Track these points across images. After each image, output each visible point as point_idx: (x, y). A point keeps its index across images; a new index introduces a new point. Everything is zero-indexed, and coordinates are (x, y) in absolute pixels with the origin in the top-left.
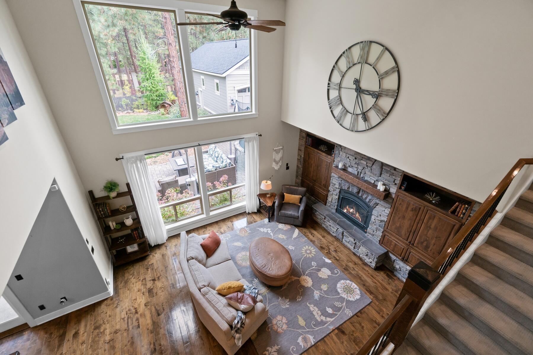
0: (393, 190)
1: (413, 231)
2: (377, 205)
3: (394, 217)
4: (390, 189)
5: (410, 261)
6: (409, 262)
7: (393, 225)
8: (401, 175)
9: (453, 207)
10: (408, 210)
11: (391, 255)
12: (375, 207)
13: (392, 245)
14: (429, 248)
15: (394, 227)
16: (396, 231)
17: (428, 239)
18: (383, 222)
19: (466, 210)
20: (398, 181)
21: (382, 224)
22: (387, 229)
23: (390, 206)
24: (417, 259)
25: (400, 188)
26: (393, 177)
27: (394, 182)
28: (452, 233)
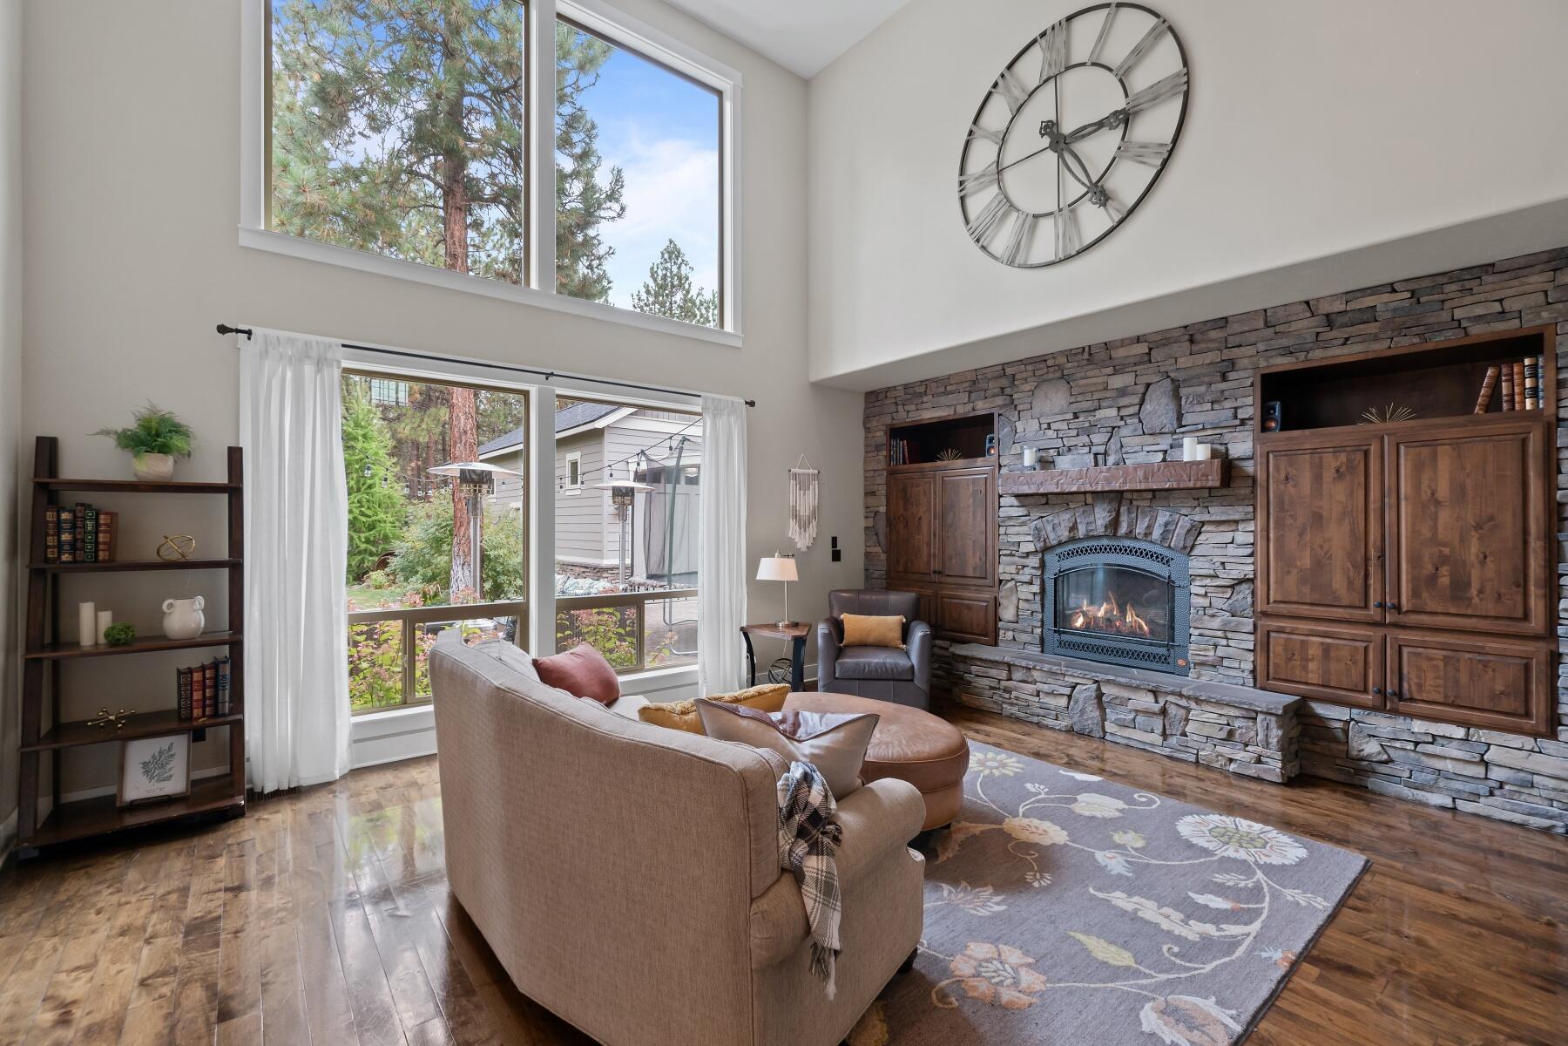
0: (1241, 446)
1: (1373, 553)
2: (1200, 533)
3: (1280, 539)
4: (1227, 450)
5: (1414, 688)
6: (1412, 700)
7: (1289, 572)
8: (1252, 385)
9: (1483, 392)
10: (1324, 485)
11: (1321, 709)
12: (1192, 548)
13: (1312, 660)
14: (1468, 585)
15: (1292, 579)
16: (1306, 589)
17: (1446, 551)
18: (1244, 586)
19: (1535, 375)
20: (1250, 407)
21: (1241, 596)
22: (1268, 603)
23: (1251, 509)
24: (1441, 664)
25: (1264, 429)
26: (1227, 404)
27: (1235, 417)
28: (1531, 473)
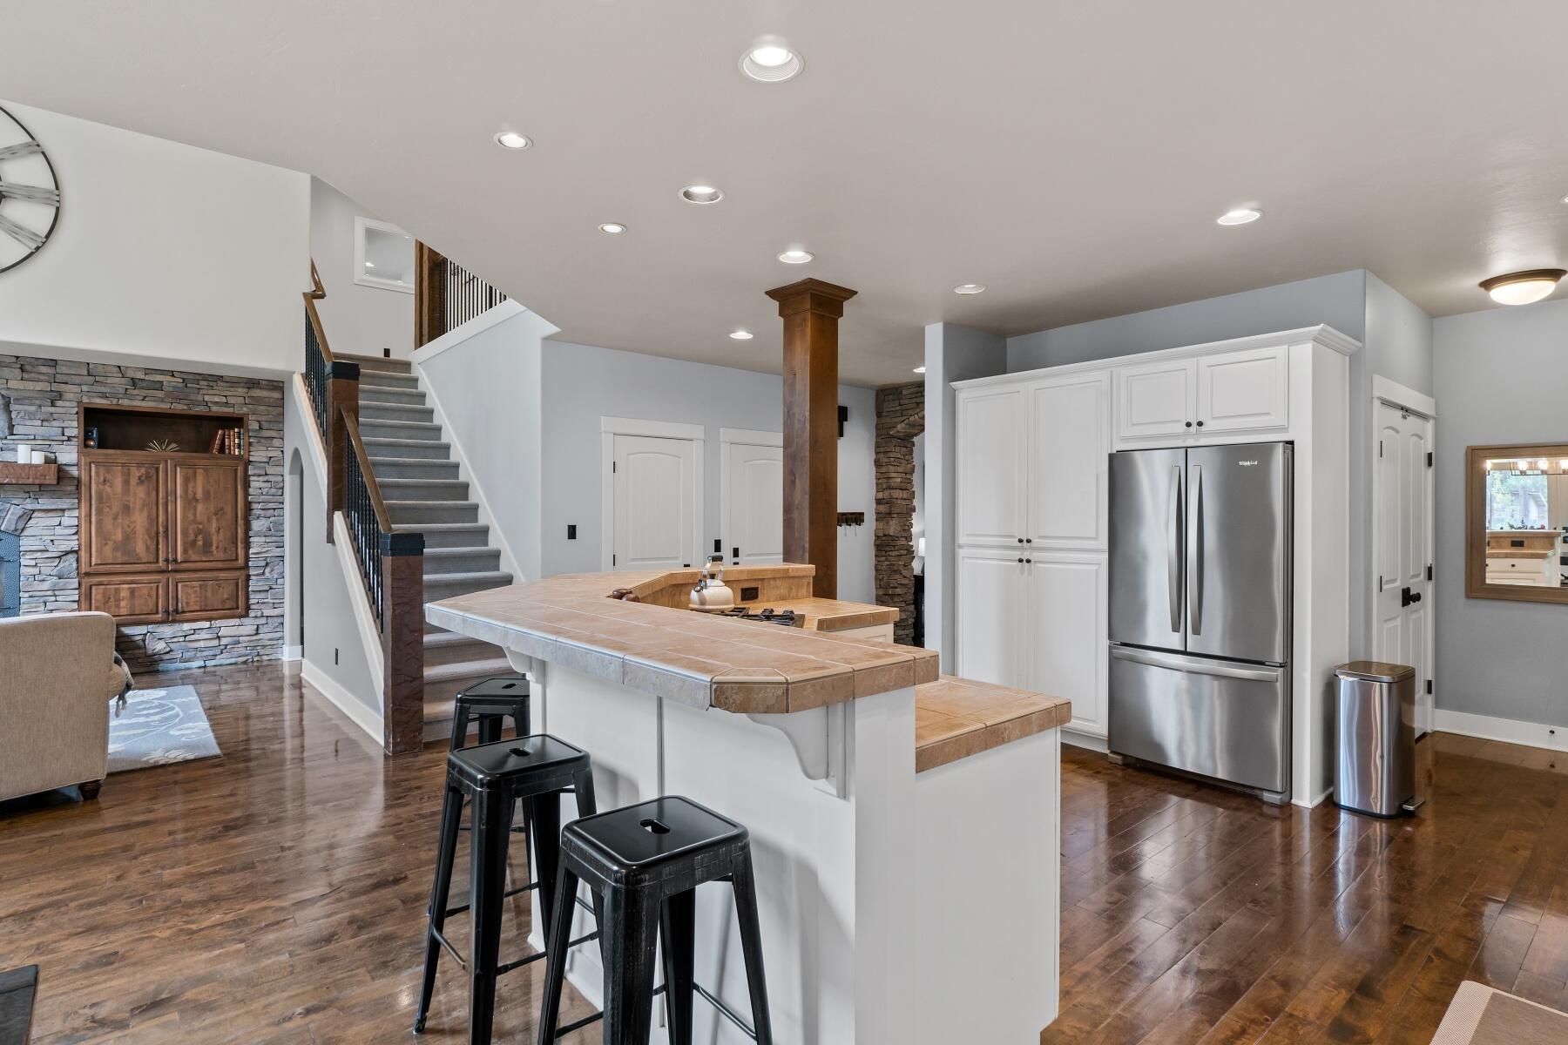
0: (68, 455)
1: (161, 529)
2: (30, 519)
3: (99, 522)
4: (56, 457)
5: (185, 605)
6: (183, 612)
7: (106, 544)
8: (77, 413)
9: (217, 442)
10: (131, 488)
11: (127, 631)
12: (23, 530)
13: (123, 600)
14: (211, 545)
15: (108, 550)
16: (119, 554)
17: (201, 526)
18: (70, 556)
19: (239, 438)
20: (74, 428)
21: (67, 563)
22: (91, 565)
23: (76, 501)
24: (198, 589)
25: (86, 446)
26: (55, 423)
27: (63, 435)
28: (239, 487)
